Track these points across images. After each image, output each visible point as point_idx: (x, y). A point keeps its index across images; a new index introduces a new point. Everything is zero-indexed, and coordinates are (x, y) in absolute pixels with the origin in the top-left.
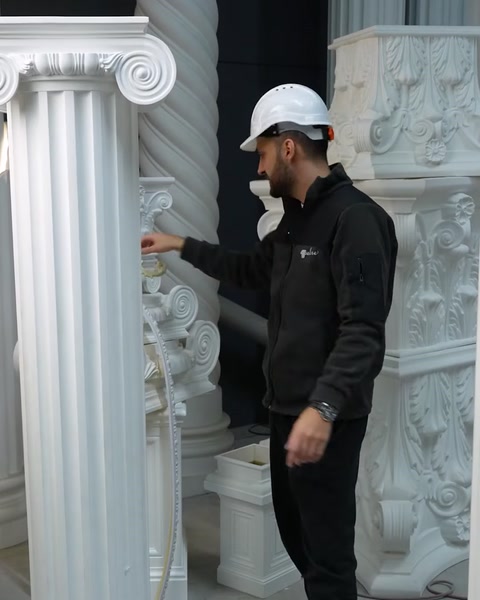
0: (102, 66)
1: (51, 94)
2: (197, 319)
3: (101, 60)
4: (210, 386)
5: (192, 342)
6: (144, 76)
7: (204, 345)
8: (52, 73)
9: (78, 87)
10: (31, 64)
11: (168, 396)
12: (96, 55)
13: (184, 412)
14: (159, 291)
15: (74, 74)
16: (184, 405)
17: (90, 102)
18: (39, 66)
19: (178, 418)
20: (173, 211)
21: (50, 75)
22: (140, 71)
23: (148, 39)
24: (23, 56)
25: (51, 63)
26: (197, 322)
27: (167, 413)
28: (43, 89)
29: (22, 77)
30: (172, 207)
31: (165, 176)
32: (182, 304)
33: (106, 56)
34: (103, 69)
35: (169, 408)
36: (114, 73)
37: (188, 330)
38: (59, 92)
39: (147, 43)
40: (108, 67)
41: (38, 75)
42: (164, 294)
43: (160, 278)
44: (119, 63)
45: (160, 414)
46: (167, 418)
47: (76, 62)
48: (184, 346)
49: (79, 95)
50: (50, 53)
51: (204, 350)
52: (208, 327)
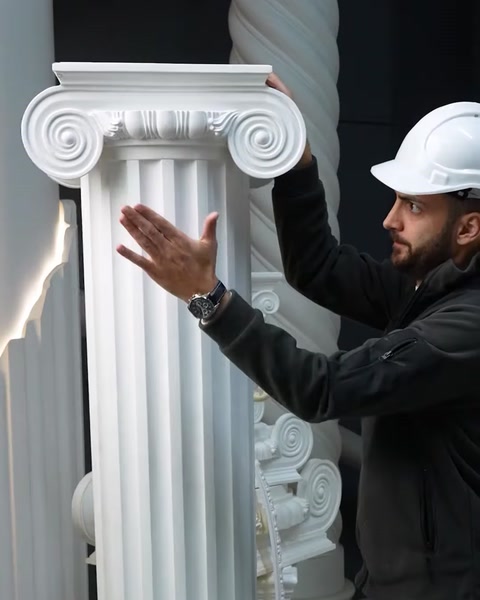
0: (212, 128)
1: (144, 163)
2: (311, 457)
3: (210, 120)
4: (327, 545)
5: (305, 487)
6: (264, 141)
7: (321, 490)
8: (146, 136)
9: (179, 155)
10: (120, 125)
11: (273, 559)
12: (203, 113)
13: (294, 579)
14: (262, 421)
15: (176, 138)
16: (295, 569)
17: (194, 175)
18: (130, 126)
19: (287, 586)
20: (279, 316)
21: (144, 139)
22: (259, 135)
23: (271, 94)
24: (110, 115)
25: (146, 123)
26: (312, 461)
27: (272, 579)
28: (133, 158)
29: (107, 141)
30: (279, 311)
31: (270, 270)
32: (292, 437)
33: (216, 115)
34: (212, 132)
35: (275, 573)
36: (226, 138)
37: (300, 471)
38: (155, 161)
39: (269, 99)
40: (219, 129)
41: (129, 138)
42: (269, 424)
43: (263, 403)
44: (234, 124)
45: (264, 582)
46: (273, 586)
47: (179, 123)
48: (295, 493)
49: (180, 165)
50: (145, 110)
51: (321, 497)
52: (324, 467)
